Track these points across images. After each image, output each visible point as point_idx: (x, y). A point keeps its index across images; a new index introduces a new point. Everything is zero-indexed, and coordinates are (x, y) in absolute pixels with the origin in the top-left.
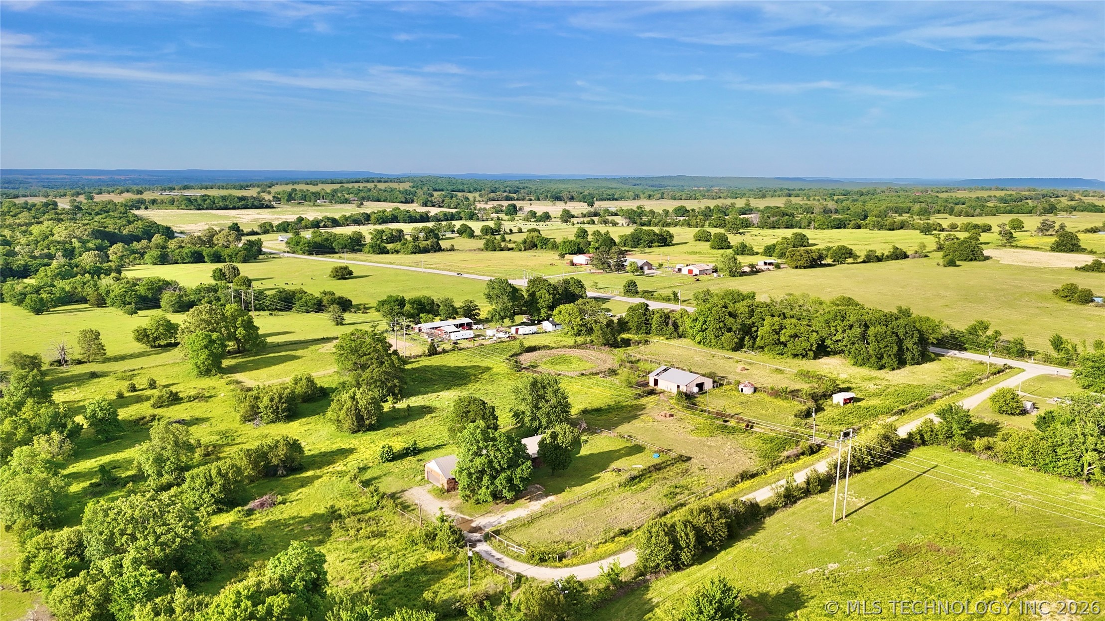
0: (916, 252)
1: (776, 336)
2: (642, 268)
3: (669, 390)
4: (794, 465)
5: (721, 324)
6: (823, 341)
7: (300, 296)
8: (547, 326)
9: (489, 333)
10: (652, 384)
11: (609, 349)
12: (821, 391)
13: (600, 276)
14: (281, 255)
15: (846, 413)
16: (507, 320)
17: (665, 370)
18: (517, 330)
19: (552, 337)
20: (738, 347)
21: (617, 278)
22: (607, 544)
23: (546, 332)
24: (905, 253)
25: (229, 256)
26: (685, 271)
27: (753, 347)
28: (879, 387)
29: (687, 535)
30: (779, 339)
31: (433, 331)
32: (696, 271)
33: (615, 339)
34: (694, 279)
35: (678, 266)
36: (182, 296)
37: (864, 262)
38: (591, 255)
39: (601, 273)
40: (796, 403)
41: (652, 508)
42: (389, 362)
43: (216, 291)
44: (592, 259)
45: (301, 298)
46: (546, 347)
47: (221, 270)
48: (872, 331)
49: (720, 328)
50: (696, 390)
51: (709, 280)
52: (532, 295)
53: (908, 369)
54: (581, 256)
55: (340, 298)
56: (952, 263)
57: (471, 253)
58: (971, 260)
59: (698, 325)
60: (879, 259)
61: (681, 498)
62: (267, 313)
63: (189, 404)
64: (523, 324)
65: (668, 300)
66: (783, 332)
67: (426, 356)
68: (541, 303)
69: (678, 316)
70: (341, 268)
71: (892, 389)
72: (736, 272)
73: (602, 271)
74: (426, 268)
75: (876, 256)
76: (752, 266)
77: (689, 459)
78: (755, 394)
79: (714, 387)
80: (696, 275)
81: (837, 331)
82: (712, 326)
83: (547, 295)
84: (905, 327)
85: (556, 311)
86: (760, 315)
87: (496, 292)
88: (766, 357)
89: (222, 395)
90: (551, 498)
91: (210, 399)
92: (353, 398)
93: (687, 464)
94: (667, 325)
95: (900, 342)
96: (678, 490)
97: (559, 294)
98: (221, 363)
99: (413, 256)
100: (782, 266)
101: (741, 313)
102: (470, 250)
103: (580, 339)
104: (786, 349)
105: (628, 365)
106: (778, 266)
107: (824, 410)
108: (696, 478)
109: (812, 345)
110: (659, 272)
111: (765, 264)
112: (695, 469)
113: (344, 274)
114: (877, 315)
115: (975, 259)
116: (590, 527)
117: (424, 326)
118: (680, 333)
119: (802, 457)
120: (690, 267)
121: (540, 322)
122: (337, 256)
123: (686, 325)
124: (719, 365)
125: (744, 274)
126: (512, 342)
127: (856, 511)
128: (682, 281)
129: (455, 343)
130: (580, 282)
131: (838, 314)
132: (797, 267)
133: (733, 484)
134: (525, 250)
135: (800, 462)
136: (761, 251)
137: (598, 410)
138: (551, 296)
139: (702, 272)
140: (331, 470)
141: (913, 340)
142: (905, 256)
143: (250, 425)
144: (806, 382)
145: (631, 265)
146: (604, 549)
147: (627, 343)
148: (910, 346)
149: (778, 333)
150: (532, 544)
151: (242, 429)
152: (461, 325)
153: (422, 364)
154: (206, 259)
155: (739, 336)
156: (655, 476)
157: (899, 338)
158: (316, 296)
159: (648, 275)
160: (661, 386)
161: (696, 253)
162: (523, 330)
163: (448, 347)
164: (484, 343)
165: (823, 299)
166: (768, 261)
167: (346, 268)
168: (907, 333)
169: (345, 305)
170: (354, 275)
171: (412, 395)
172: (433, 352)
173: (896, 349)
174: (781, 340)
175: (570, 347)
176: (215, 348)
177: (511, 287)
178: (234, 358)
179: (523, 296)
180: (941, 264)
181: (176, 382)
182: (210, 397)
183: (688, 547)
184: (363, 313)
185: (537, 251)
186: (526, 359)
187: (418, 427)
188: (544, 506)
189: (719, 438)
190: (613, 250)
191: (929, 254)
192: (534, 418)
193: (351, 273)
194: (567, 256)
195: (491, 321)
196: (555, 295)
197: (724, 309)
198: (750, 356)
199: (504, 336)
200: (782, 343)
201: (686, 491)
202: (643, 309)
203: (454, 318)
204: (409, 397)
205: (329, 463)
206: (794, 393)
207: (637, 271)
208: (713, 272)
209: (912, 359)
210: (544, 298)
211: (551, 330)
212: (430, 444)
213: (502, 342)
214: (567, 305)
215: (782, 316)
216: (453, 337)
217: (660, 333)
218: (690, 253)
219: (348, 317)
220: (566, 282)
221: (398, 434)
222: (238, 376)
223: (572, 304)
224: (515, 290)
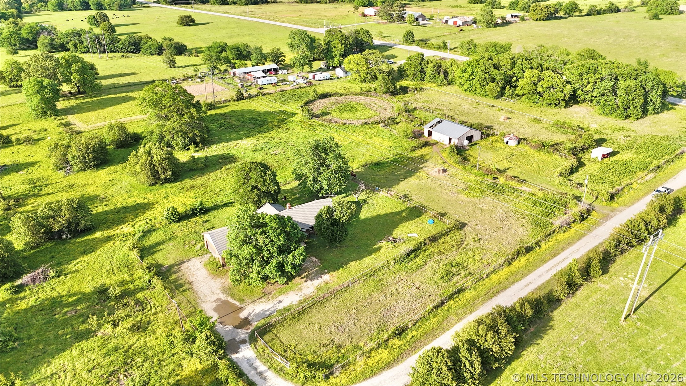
0: (626, 8)
1: (534, 87)
2: (417, 19)
3: (441, 141)
4: (566, 235)
5: (487, 75)
6: (575, 91)
7: (145, 41)
8: (339, 72)
9: (291, 78)
10: (426, 134)
11: (389, 97)
12: (579, 145)
13: (385, 25)
14: (150, 5)
15: (606, 169)
16: (306, 67)
17: (439, 122)
18: (314, 76)
19: (343, 83)
20: (501, 95)
21: (397, 28)
22: (380, 350)
23: (338, 78)
24: (618, 8)
25: (109, 5)
26: (451, 22)
27: (512, 95)
28: (629, 138)
29: (472, 364)
30: (536, 90)
31: (245, 75)
32: (459, 23)
33: (395, 87)
34: (458, 29)
35: (445, 18)
36: (54, 40)
37: (588, 15)
38: (378, 8)
39: (386, 23)
40: (557, 157)
41: (428, 294)
42: (189, 114)
43: (80, 35)
44: (379, 11)
45: (146, 43)
46: (337, 94)
47: (94, 17)
48: (622, 84)
49: (485, 78)
50: (466, 142)
51: (470, 31)
52: (328, 44)
53: (649, 118)
54: (371, 8)
55: (177, 43)
56: (656, 17)
57: (289, 4)
58: (669, 14)
59: (467, 75)
60: (599, 13)
61: (458, 281)
62: (119, 55)
63: (18, 147)
64: (321, 69)
65: (438, 48)
66: (541, 83)
67: (234, 100)
68: (335, 52)
69: (448, 65)
70: (185, 17)
71: (640, 142)
72: (491, 24)
73: (386, 21)
74: (252, 17)
75: (597, 10)
76: (503, 18)
77: (463, 225)
78: (519, 146)
79: (481, 139)
80: (460, 26)
81: (589, 83)
82: (479, 75)
83: (340, 45)
84: (653, 82)
85: (346, 60)
86: (521, 67)
87: (297, 42)
88: (523, 106)
89: (49, 138)
90: (326, 277)
91: (38, 143)
92: (149, 153)
93: (462, 232)
94: (439, 73)
95: (646, 95)
96: (454, 270)
97: (350, 44)
98: (55, 105)
99: (246, 7)
100: (526, 18)
101: (504, 65)
102: (289, 3)
103: (366, 86)
104: (541, 99)
105: (406, 114)
106: (523, 19)
107: (585, 165)
108: (470, 253)
109: (565, 96)
110: (431, 22)
111: (512, 16)
112: (469, 240)
113: (188, 21)
114: (629, 70)
115: (672, 13)
116: (362, 323)
117: (238, 71)
118: (450, 81)
119: (573, 225)
120: (455, 19)
121: (334, 68)
122: (189, 6)
123: (456, 74)
124: (484, 113)
125: (497, 25)
126: (309, 88)
127: (642, 304)
128: (449, 31)
129: (261, 89)
130: (368, 32)
131: (591, 67)
132: (537, 20)
133: (509, 262)
134: (330, 3)
135: (572, 231)
136: (507, 5)
137: (378, 164)
138: (343, 46)
139: (465, 23)
140: (119, 231)
141: (658, 93)
142: (618, 10)
143: (61, 174)
144: (562, 133)
145: (409, 17)
146: (377, 359)
147: (405, 90)
148: (654, 98)
149: (535, 84)
150: (300, 347)
151: (54, 177)
152: (269, 70)
153: (230, 109)
154: (92, 7)
155: (500, 85)
156: (431, 249)
157: (645, 91)
158: (158, 41)
159: (424, 26)
160: (435, 136)
161: (457, 7)
162: (320, 76)
163: (253, 91)
164: (285, 89)
165: (569, 50)
166: (514, 14)
167: (189, 17)
168: (653, 86)
169: (180, 50)
170: (196, 22)
171: (214, 143)
172: (240, 98)
173: (642, 101)
174: (538, 91)
175: (357, 94)
176: (47, 93)
177: (309, 38)
178: (76, 99)
179: (321, 44)
180: (647, 17)
181: (16, 123)
182: (38, 140)
183: (472, 378)
184: (195, 56)
185: (338, 4)
186: (318, 106)
187: (211, 179)
188: (318, 289)
189: (490, 199)
190: (395, 5)
191: (635, 9)
192: (315, 181)
193: (193, 21)
194: (361, 8)
195: (294, 67)
196: (346, 45)
197: (490, 61)
198: (509, 104)
199: (302, 82)
200: (539, 93)
201: (462, 271)
202: (420, 59)
203: (264, 64)
204: (210, 145)
205: (121, 221)
206: (555, 147)
207: (414, 22)
208: (472, 23)
209: (654, 109)
210: (338, 48)
211: (342, 76)
212: (219, 200)
213: (300, 88)
214: (355, 55)
215: (540, 68)
216: (260, 82)
217: (433, 80)
218: (453, 7)
219: (180, 60)
220: (357, 32)
221: (192, 187)
222: (71, 118)
223: (359, 55)
224: (313, 40)
